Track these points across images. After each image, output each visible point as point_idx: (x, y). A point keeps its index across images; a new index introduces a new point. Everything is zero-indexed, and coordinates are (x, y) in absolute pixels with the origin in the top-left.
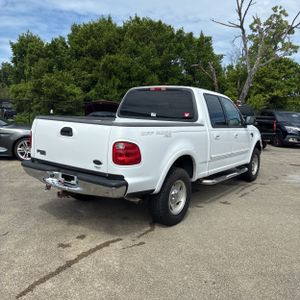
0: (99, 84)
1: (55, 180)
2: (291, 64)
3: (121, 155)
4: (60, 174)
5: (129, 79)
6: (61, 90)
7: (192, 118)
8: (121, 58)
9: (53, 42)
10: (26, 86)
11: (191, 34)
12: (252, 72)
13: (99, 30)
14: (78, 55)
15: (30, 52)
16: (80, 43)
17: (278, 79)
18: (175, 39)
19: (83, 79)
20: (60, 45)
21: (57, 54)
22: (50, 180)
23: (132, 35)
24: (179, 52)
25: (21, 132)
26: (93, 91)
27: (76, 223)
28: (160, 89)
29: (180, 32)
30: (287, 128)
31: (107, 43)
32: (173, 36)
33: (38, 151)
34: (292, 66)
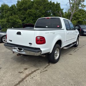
0: (26, 19)
1: (16, 50)
2: (84, 11)
3: (39, 41)
4: (18, 48)
5: (36, 17)
6: (15, 21)
7: (60, 27)
8: (33, 10)
9: (12, 6)
10: (4, 20)
11: (54, 2)
12: (72, 14)
13: (26, 2)
14: (20, 10)
15: (5, 9)
16: (20, 6)
17: (80, 16)
18: (49, 4)
19: (22, 17)
20: (14, 7)
21: (13, 10)
22: (14, 50)
23: (36, 3)
24: (50, 8)
25: (3, 34)
26: (25, 21)
27: (24, 64)
28: (49, 18)
29: (51, 2)
30: (84, 30)
31: (28, 6)
32: (48, 3)
33: (9, 40)
34: (84, 12)
